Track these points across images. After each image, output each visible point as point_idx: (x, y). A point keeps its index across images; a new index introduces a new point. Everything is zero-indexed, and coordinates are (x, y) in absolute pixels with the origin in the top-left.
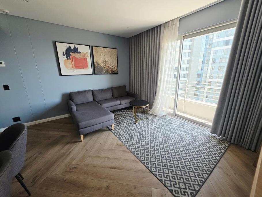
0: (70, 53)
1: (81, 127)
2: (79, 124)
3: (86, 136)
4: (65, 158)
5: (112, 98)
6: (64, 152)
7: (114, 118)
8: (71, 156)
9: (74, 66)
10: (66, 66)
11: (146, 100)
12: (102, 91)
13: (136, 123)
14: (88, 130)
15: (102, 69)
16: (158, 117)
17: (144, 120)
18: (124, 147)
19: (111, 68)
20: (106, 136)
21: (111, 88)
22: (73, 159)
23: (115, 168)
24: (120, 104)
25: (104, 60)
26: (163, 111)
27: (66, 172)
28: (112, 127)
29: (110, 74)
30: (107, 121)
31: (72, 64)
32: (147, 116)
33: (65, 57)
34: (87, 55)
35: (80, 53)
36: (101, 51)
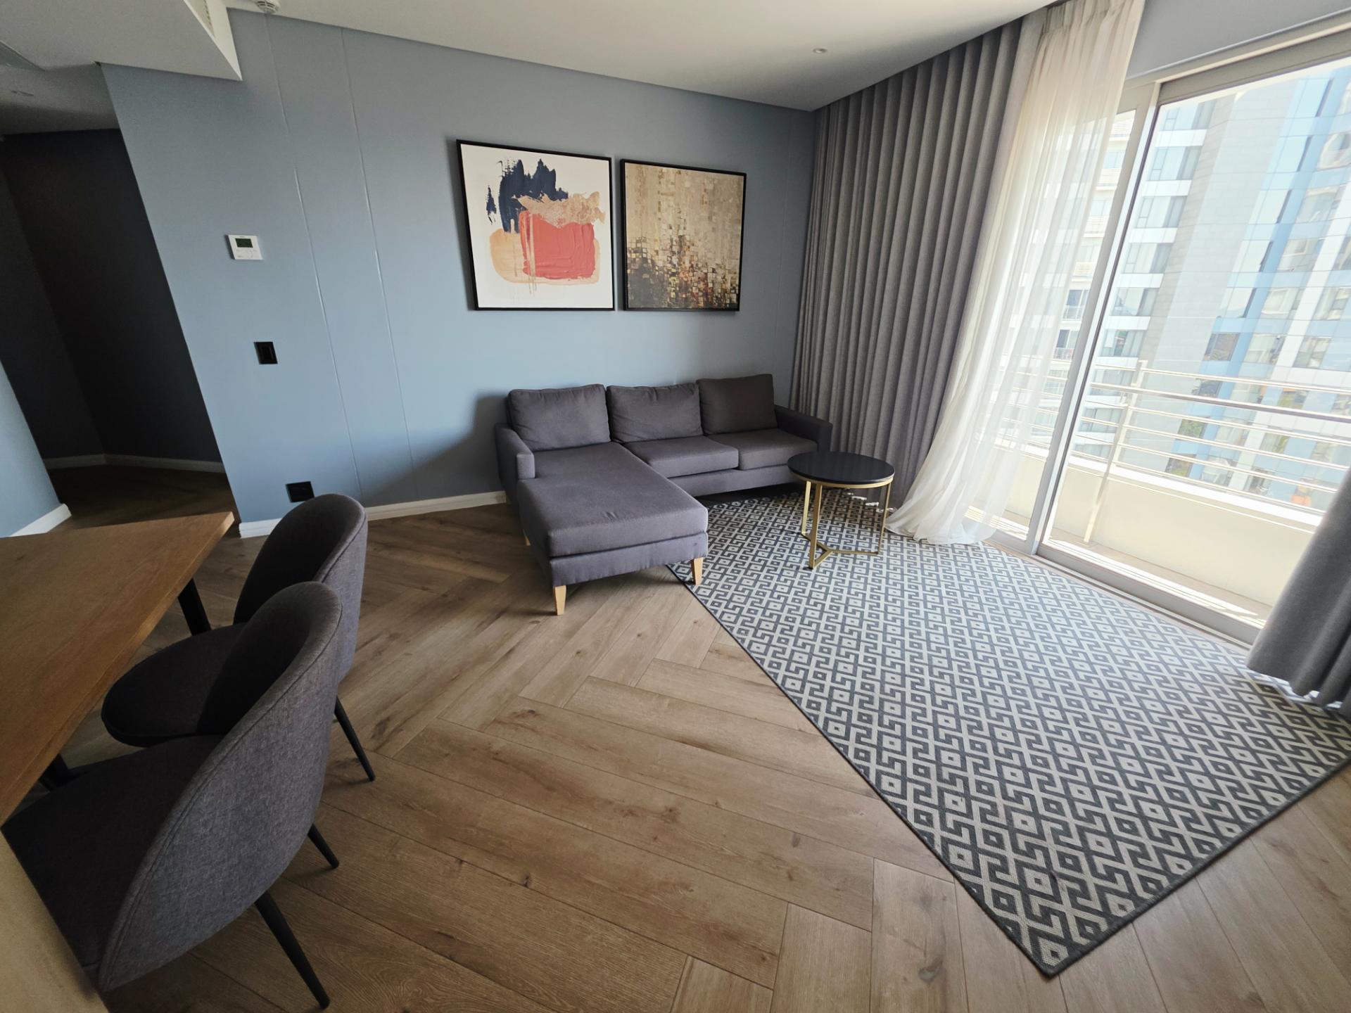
0: (520, 200)
1: (557, 550)
2: (553, 534)
3: (575, 591)
4: (492, 669)
5: (701, 432)
6: (486, 647)
7: (706, 530)
8: (515, 664)
9: (533, 266)
10: (499, 265)
11: (877, 456)
12: (654, 394)
13: (811, 568)
14: (587, 567)
15: (662, 282)
16: (935, 553)
17: (855, 559)
18: (748, 664)
19: (705, 278)
20: (663, 606)
21: (698, 382)
22: (522, 678)
23: (704, 746)
24: (738, 468)
25: (675, 238)
26: (967, 524)
27: (498, 722)
28: (692, 569)
29: (697, 309)
30: (673, 538)
31: (525, 255)
32: (874, 538)
33: (497, 216)
34: (597, 209)
35: (565, 196)
36: (663, 188)
